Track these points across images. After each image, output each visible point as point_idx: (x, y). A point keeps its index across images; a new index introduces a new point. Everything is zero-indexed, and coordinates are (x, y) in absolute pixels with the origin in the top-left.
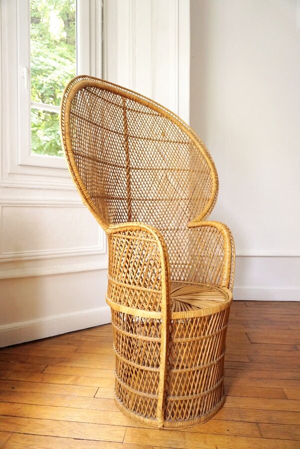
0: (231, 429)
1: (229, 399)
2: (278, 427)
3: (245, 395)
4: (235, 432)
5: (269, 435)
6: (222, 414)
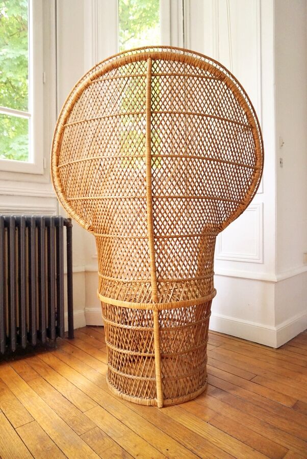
0: (171, 450)
3: (232, 433)
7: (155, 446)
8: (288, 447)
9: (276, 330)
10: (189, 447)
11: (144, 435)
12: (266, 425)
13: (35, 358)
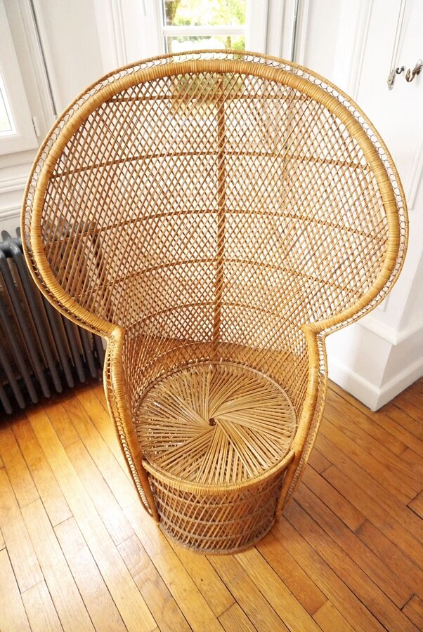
0: (206, 582)
1: (253, 553)
2: (248, 626)
3: (274, 565)
4: (205, 588)
5: (227, 623)
6: (220, 560)
7: (189, 572)
8: (329, 596)
9: (379, 393)
10: (225, 579)
11: (181, 554)
12: (316, 557)
13: (74, 402)
